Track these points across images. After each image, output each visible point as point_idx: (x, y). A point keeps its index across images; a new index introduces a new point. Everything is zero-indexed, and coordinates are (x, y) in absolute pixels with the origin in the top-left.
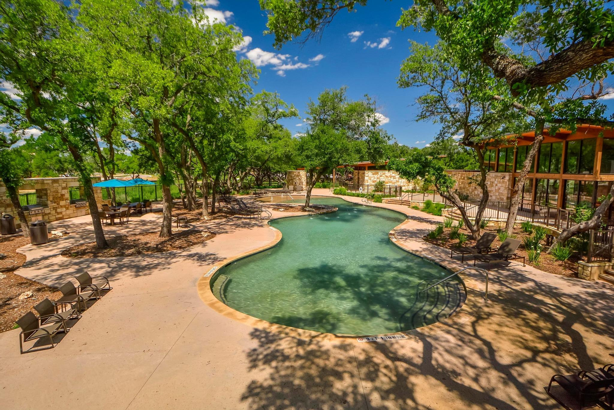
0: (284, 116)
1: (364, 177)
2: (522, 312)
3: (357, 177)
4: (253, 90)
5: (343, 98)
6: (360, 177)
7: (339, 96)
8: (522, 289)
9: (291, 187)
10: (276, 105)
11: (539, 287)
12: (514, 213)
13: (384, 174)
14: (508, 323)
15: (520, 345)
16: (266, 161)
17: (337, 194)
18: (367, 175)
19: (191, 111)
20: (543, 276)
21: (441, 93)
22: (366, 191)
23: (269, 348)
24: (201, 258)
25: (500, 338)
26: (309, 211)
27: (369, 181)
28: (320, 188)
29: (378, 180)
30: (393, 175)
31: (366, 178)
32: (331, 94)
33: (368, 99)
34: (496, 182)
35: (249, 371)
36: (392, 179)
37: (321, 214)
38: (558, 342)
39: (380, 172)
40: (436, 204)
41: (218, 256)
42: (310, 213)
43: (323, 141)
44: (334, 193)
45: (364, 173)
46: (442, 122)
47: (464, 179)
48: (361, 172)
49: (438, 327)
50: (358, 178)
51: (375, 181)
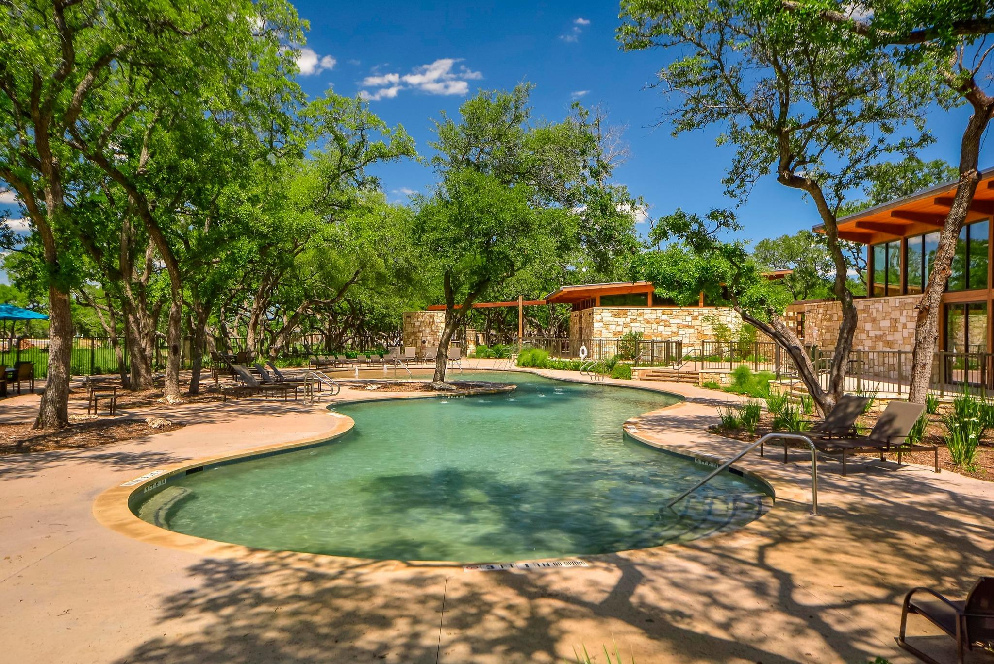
0: (382, 156)
1: (592, 323)
2: (893, 534)
3: (577, 327)
4: (306, 95)
5: (522, 111)
6: (584, 326)
7: (512, 105)
8: (912, 503)
9: (411, 351)
10: (361, 128)
11: (958, 501)
12: (924, 365)
13: (641, 315)
14: (850, 549)
15: (865, 579)
16: (347, 285)
17: (524, 365)
18: (599, 318)
19: (149, 135)
20: (977, 487)
21: (719, 60)
22: (596, 357)
23: (228, 587)
24: (124, 459)
25: (821, 570)
26: (440, 389)
27: (604, 331)
28: (488, 357)
29: (627, 330)
30: (665, 317)
31: (596, 325)
32: (493, 103)
33: (582, 115)
34: (903, 320)
35: (158, 623)
36: (661, 328)
37: (469, 396)
38: (965, 579)
39: (632, 312)
40: (760, 375)
41: (172, 456)
42: (443, 393)
43: (466, 203)
44: (518, 365)
45: (591, 314)
46: (735, 139)
47: (831, 319)
48: (586, 311)
49: (672, 552)
50: (581, 329)
51: (620, 332)
